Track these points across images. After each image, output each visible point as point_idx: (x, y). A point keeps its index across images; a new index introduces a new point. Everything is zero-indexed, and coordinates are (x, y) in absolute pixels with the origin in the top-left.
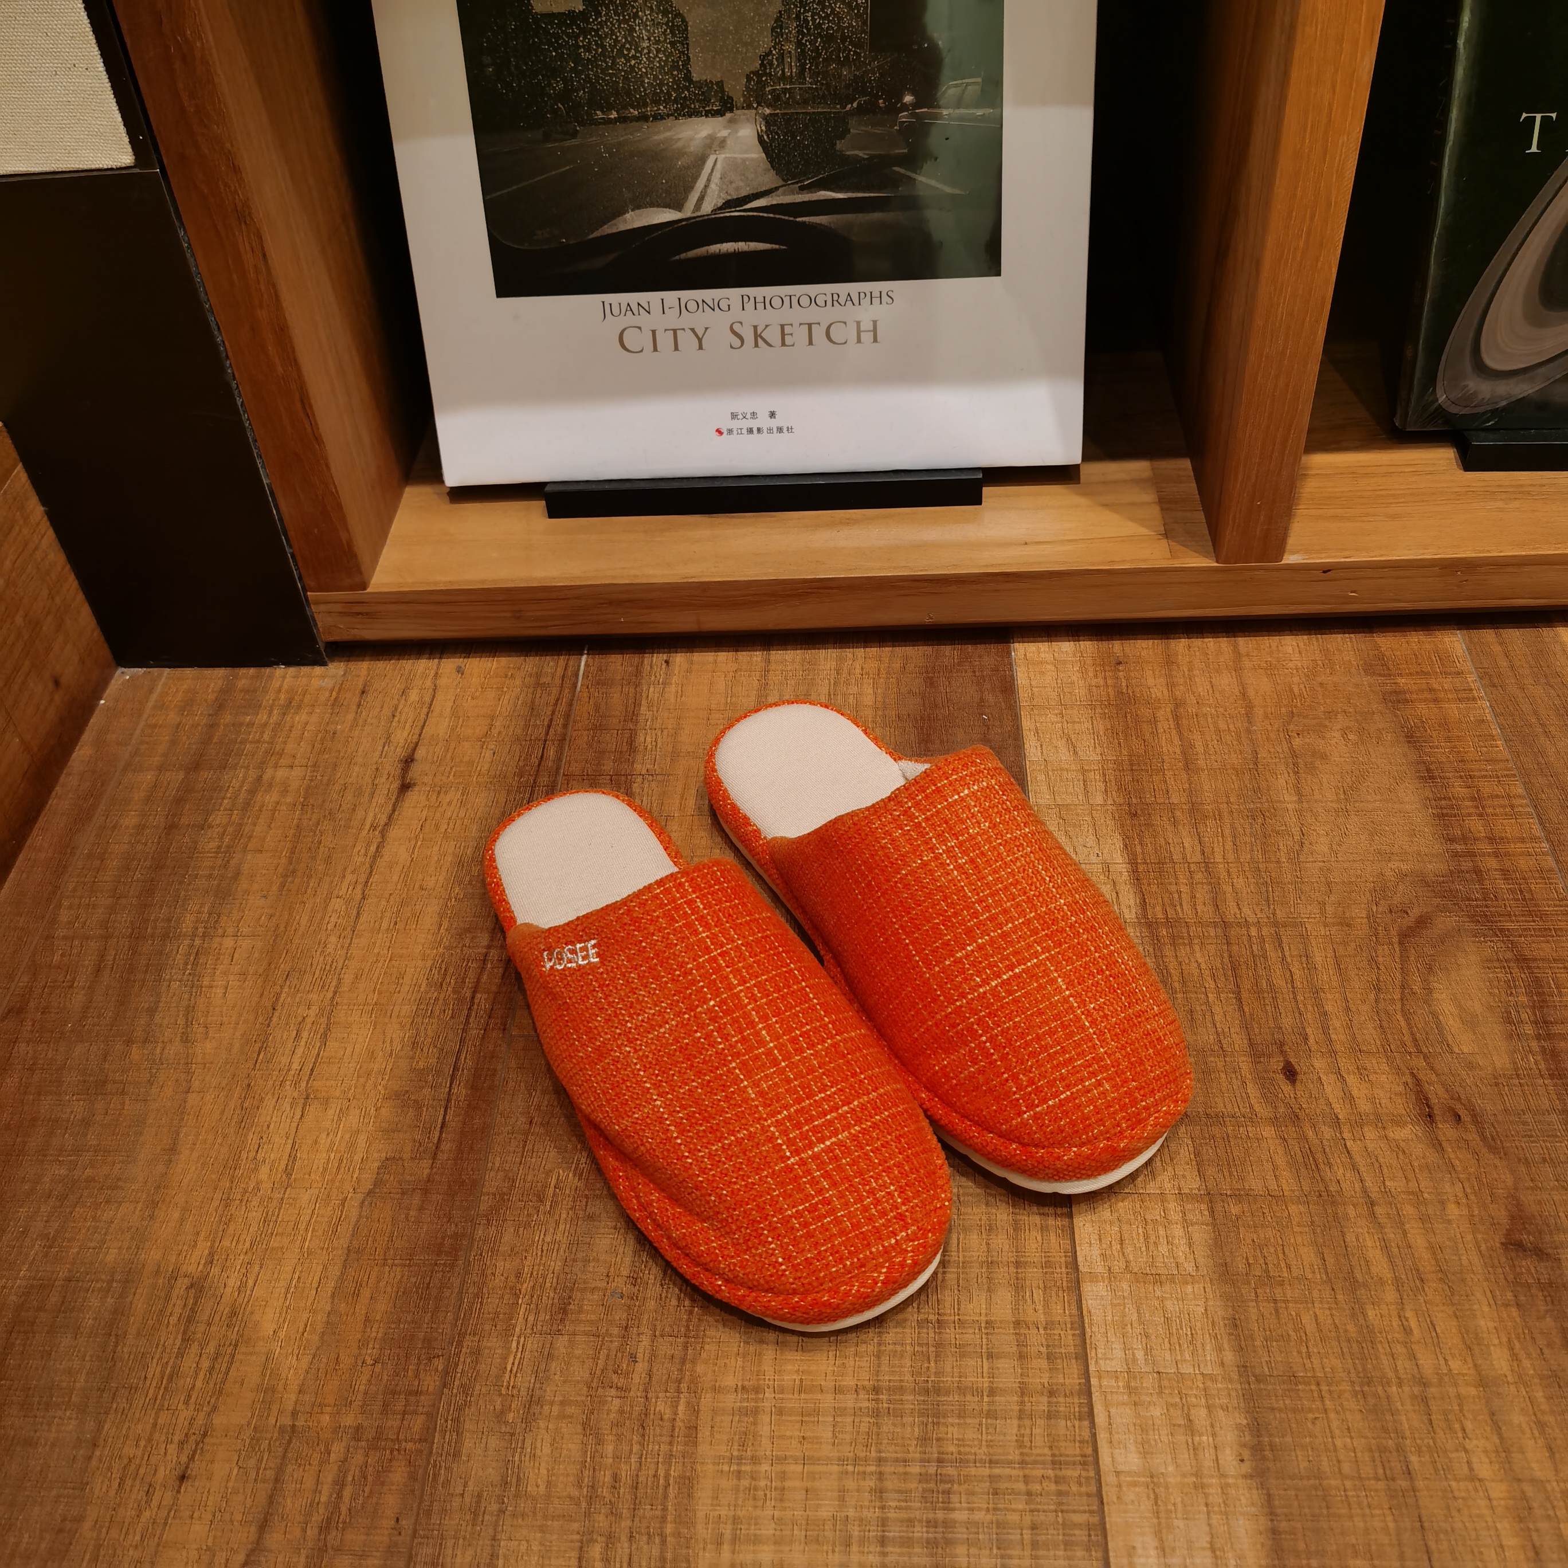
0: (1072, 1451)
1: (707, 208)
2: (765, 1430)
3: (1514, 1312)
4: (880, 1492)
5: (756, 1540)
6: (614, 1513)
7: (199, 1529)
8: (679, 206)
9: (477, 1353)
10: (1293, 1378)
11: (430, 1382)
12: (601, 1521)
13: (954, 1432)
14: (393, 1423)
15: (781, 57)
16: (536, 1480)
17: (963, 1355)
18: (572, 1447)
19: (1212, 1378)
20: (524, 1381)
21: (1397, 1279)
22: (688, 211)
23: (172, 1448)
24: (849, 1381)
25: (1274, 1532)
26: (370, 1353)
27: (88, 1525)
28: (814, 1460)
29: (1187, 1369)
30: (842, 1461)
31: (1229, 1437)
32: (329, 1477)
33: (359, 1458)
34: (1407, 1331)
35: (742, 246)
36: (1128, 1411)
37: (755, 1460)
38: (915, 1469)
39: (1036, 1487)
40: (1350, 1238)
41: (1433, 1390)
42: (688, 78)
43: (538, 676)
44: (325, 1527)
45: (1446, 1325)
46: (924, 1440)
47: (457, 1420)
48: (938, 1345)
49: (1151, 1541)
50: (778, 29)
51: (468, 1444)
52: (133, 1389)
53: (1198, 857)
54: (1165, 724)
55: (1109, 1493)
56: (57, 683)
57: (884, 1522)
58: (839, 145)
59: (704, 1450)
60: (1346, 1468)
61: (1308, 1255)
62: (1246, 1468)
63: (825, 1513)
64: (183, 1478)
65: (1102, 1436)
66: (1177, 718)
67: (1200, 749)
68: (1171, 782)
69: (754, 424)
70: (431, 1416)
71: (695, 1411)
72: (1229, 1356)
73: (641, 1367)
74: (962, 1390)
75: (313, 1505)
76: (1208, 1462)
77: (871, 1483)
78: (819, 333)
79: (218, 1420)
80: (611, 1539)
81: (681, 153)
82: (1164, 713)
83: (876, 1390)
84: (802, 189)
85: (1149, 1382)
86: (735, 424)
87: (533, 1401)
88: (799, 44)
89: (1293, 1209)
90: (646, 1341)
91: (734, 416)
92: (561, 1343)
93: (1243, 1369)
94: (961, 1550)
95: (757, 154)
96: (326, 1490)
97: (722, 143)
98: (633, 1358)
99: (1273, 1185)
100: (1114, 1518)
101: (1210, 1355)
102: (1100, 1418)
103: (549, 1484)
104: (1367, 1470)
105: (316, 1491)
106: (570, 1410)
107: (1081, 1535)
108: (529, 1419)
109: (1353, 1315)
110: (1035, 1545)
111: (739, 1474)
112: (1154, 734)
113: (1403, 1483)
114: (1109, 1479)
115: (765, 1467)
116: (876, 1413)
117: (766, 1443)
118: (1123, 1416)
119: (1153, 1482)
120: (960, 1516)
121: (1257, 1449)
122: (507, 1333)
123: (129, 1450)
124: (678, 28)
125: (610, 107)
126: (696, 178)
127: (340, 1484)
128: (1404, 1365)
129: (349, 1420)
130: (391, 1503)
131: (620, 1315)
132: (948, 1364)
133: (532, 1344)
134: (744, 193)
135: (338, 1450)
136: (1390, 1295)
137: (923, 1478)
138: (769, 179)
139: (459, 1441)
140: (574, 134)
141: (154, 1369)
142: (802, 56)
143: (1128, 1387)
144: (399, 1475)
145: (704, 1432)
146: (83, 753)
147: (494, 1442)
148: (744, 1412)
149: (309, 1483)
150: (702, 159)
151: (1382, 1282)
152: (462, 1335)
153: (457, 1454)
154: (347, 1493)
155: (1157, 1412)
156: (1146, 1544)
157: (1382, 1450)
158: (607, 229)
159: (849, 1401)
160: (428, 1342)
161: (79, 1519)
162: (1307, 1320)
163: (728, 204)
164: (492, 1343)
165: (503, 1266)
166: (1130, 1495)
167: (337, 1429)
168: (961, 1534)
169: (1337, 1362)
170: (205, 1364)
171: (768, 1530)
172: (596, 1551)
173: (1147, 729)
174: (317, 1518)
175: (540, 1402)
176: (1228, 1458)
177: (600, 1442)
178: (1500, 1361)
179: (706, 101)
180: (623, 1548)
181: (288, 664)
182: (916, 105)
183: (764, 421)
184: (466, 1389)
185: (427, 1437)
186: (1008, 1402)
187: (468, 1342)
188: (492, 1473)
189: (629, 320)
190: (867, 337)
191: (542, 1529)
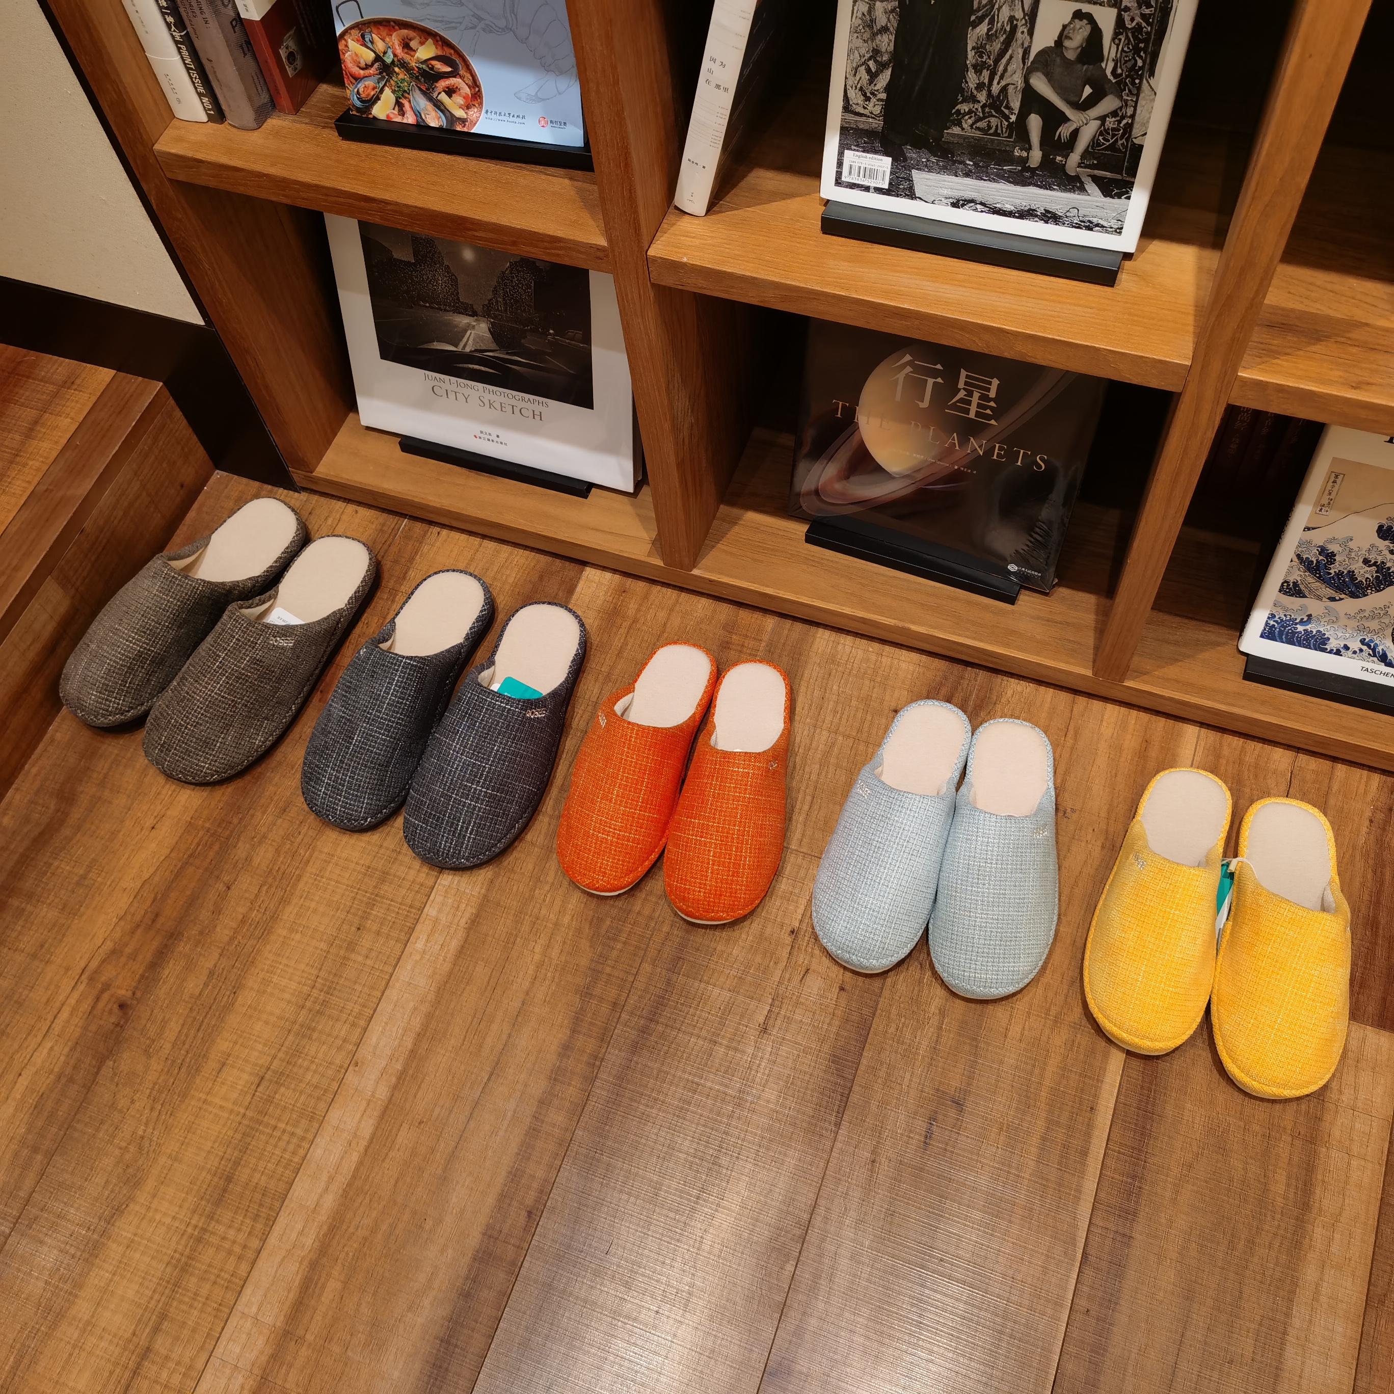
0: (417, 904)
1: (467, 350)
2: (329, 869)
3: (583, 905)
4: (354, 898)
5: (312, 900)
6: (274, 878)
7: (153, 845)
8: (456, 346)
9: (253, 816)
10: (498, 904)
11: (235, 821)
12: (270, 880)
13: (386, 888)
14: (220, 830)
15: (497, 302)
16: (256, 860)
17: (401, 865)
18: (270, 855)
19: (474, 896)
20: (264, 830)
21: (553, 883)
22: (460, 349)
23: (153, 817)
24: (362, 862)
25: (463, 947)
26: (221, 805)
27: (122, 833)
28: (340, 883)
29: (467, 891)
30: (348, 886)
31: (467, 915)
32: (196, 841)
33: (206, 838)
34: (544, 901)
35: (483, 368)
36: (442, 898)
37: (322, 877)
38: (368, 895)
39: (401, 912)
40: (548, 865)
41: (539, 921)
42: (458, 299)
43: (383, 525)
44: (191, 856)
45: (558, 903)
46: (375, 887)
47: (239, 836)
48: (396, 859)
49: (425, 937)
50: (495, 291)
51: (240, 844)
52: (145, 794)
53: (595, 700)
54: (623, 631)
55: (421, 920)
56: (182, 486)
57: (351, 907)
58: (523, 341)
59: (309, 869)
60: (496, 936)
61: (530, 867)
62: (466, 926)
63: (335, 899)
64: (153, 828)
65: (429, 903)
66: (630, 628)
67: (629, 647)
68: (607, 660)
69: (491, 438)
70: (232, 832)
71: (311, 856)
72: (483, 891)
73: (301, 837)
74: (395, 876)
75: (189, 848)
76: (456, 921)
77: (353, 895)
78: (517, 410)
79: (169, 813)
80: (271, 886)
81: (456, 326)
82: (626, 624)
83: (369, 867)
84: (507, 354)
85: (453, 892)
86: (481, 435)
87: (264, 837)
88: (504, 299)
89: (536, 849)
90: (306, 828)
91: (482, 432)
92: (280, 821)
93: (485, 896)
94: (370, 922)
95: (488, 335)
96: (194, 845)
97: (474, 327)
98: (300, 833)
99: (535, 839)
100: (418, 927)
101: (477, 889)
102: (432, 898)
103: (259, 864)
104: (502, 938)
105: (191, 844)
106: (274, 843)
107: (407, 929)
108: (260, 842)
109: (530, 891)
110: (391, 928)
111: (315, 880)
112: (616, 634)
113: (510, 945)
114: (424, 915)
115: (324, 880)
116: (365, 875)
117: (328, 873)
118: (439, 899)
119: (436, 921)
120: (374, 913)
121: (473, 922)
122: (264, 813)
123: (139, 814)
124: (454, 281)
125: (427, 302)
126: (463, 337)
127: (198, 844)
128: (536, 910)
129: (207, 825)
130: (211, 854)
131: (301, 818)
132: (395, 867)
133: (271, 818)
134: (484, 348)
135: (201, 833)
136: (547, 888)
137: (369, 898)
138: (493, 346)
139: (237, 843)
140: (412, 307)
141: (154, 789)
142: (505, 304)
143: (446, 891)
144: (216, 847)
145: (311, 863)
146: (191, 514)
147: (248, 846)
148: (325, 861)
149: (190, 841)
150: (466, 331)
151: (547, 882)
152: (250, 808)
153: (235, 847)
154: (200, 847)
155: (450, 901)
156: (423, 938)
157: (511, 934)
158: (425, 346)
159: (359, 868)
160: (239, 807)
161: (119, 831)
162: (515, 888)
163: (476, 351)
164: (259, 814)
165: (272, 788)
166: (427, 922)
167: (203, 827)
168: (372, 917)
169: (515, 903)
170: (170, 793)
171: (317, 898)
172: (265, 888)
173: (614, 629)
174: (189, 853)
175: (266, 838)
176: (463, 921)
177: (279, 856)
178: (566, 920)
179: (466, 310)
180: (273, 889)
181: (285, 488)
182: (554, 335)
183: (494, 437)
184: (245, 827)
185: (228, 838)
186: (407, 884)
187: (252, 812)
188: (244, 856)
189: (436, 383)
190: (537, 417)
191: (252, 877)
